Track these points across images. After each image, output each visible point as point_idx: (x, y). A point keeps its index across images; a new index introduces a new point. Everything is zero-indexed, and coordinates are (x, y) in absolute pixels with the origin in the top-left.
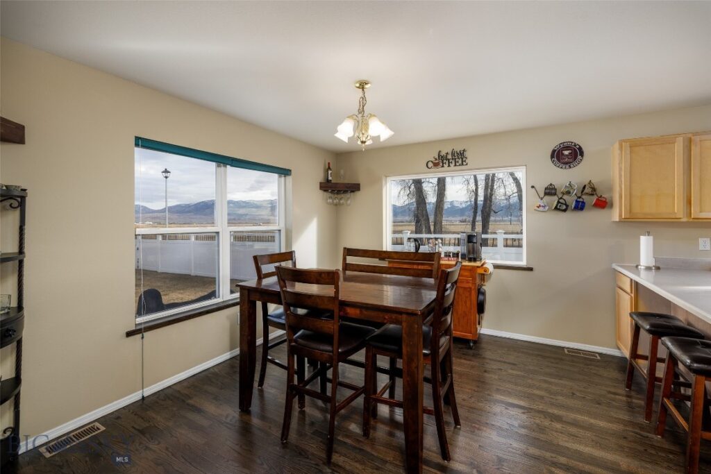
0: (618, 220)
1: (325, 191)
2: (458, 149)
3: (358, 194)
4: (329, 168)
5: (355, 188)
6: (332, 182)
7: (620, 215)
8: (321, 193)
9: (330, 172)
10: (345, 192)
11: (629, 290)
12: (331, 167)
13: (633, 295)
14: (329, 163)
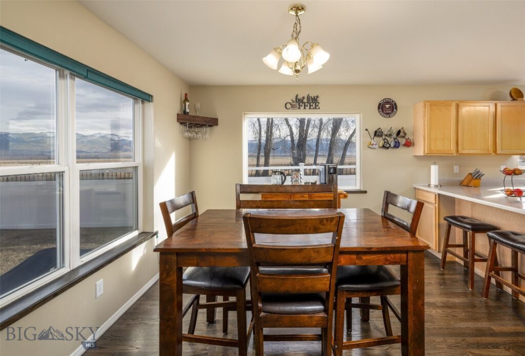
0: (423, 155)
1: (181, 123)
2: (312, 95)
3: (215, 128)
4: (186, 100)
5: (212, 122)
6: (190, 114)
7: (424, 152)
8: (177, 125)
9: (187, 104)
10: (202, 126)
11: (434, 202)
12: (188, 99)
13: (437, 205)
14: (186, 95)
